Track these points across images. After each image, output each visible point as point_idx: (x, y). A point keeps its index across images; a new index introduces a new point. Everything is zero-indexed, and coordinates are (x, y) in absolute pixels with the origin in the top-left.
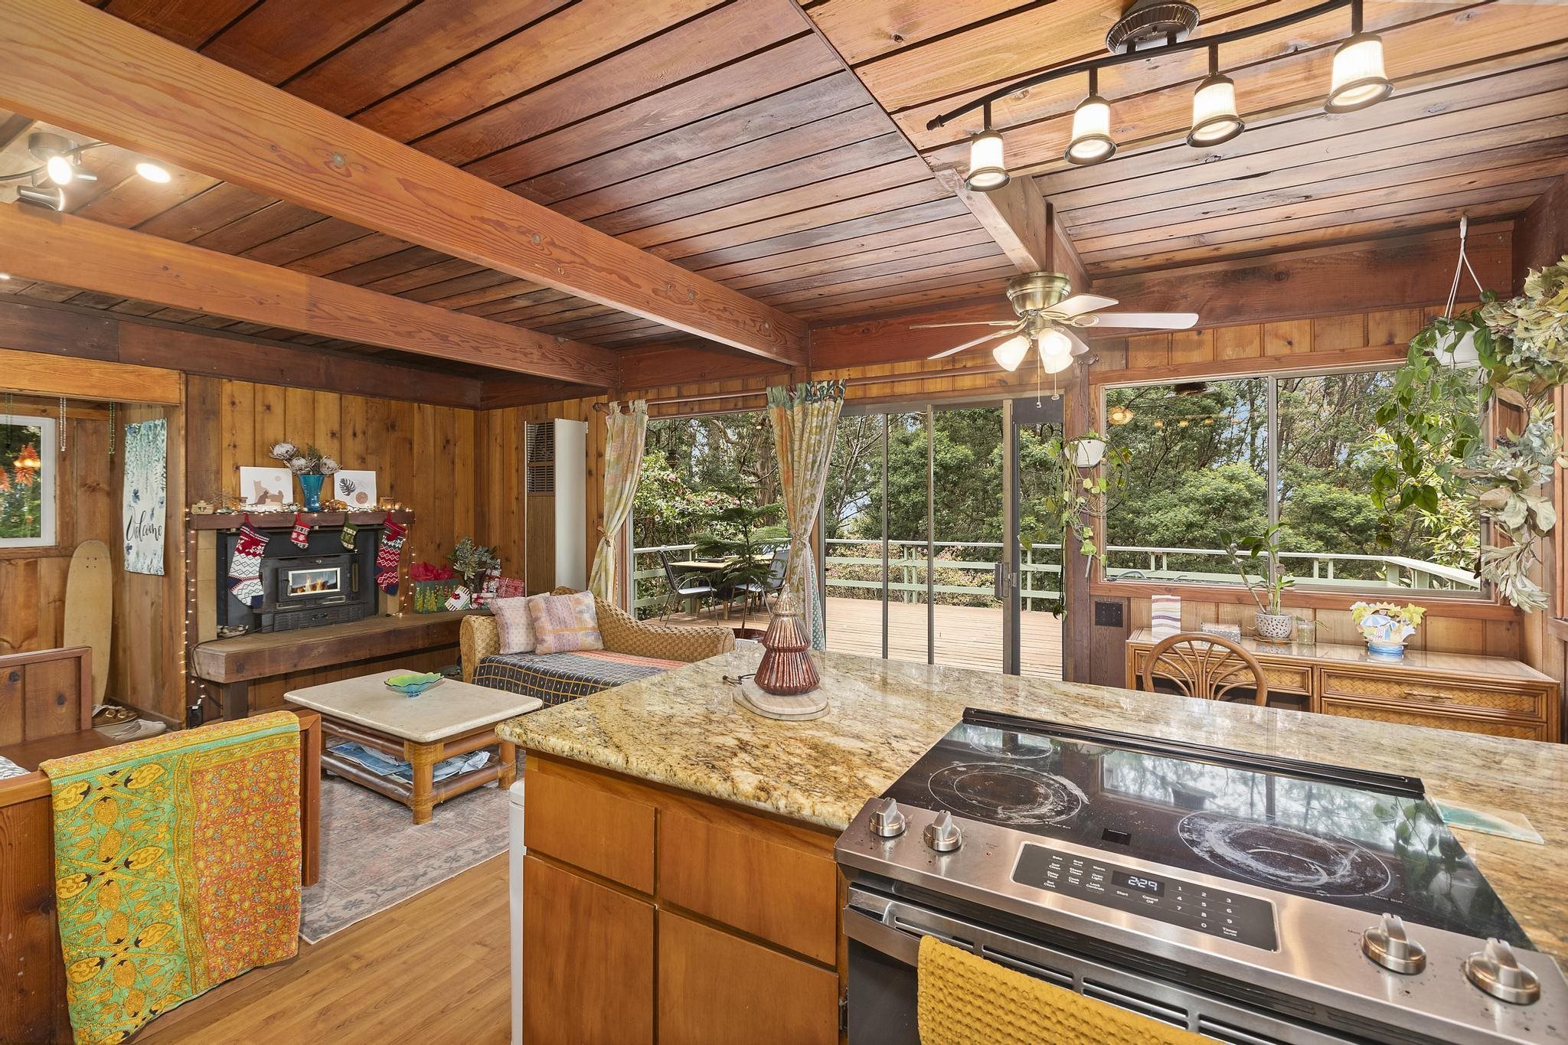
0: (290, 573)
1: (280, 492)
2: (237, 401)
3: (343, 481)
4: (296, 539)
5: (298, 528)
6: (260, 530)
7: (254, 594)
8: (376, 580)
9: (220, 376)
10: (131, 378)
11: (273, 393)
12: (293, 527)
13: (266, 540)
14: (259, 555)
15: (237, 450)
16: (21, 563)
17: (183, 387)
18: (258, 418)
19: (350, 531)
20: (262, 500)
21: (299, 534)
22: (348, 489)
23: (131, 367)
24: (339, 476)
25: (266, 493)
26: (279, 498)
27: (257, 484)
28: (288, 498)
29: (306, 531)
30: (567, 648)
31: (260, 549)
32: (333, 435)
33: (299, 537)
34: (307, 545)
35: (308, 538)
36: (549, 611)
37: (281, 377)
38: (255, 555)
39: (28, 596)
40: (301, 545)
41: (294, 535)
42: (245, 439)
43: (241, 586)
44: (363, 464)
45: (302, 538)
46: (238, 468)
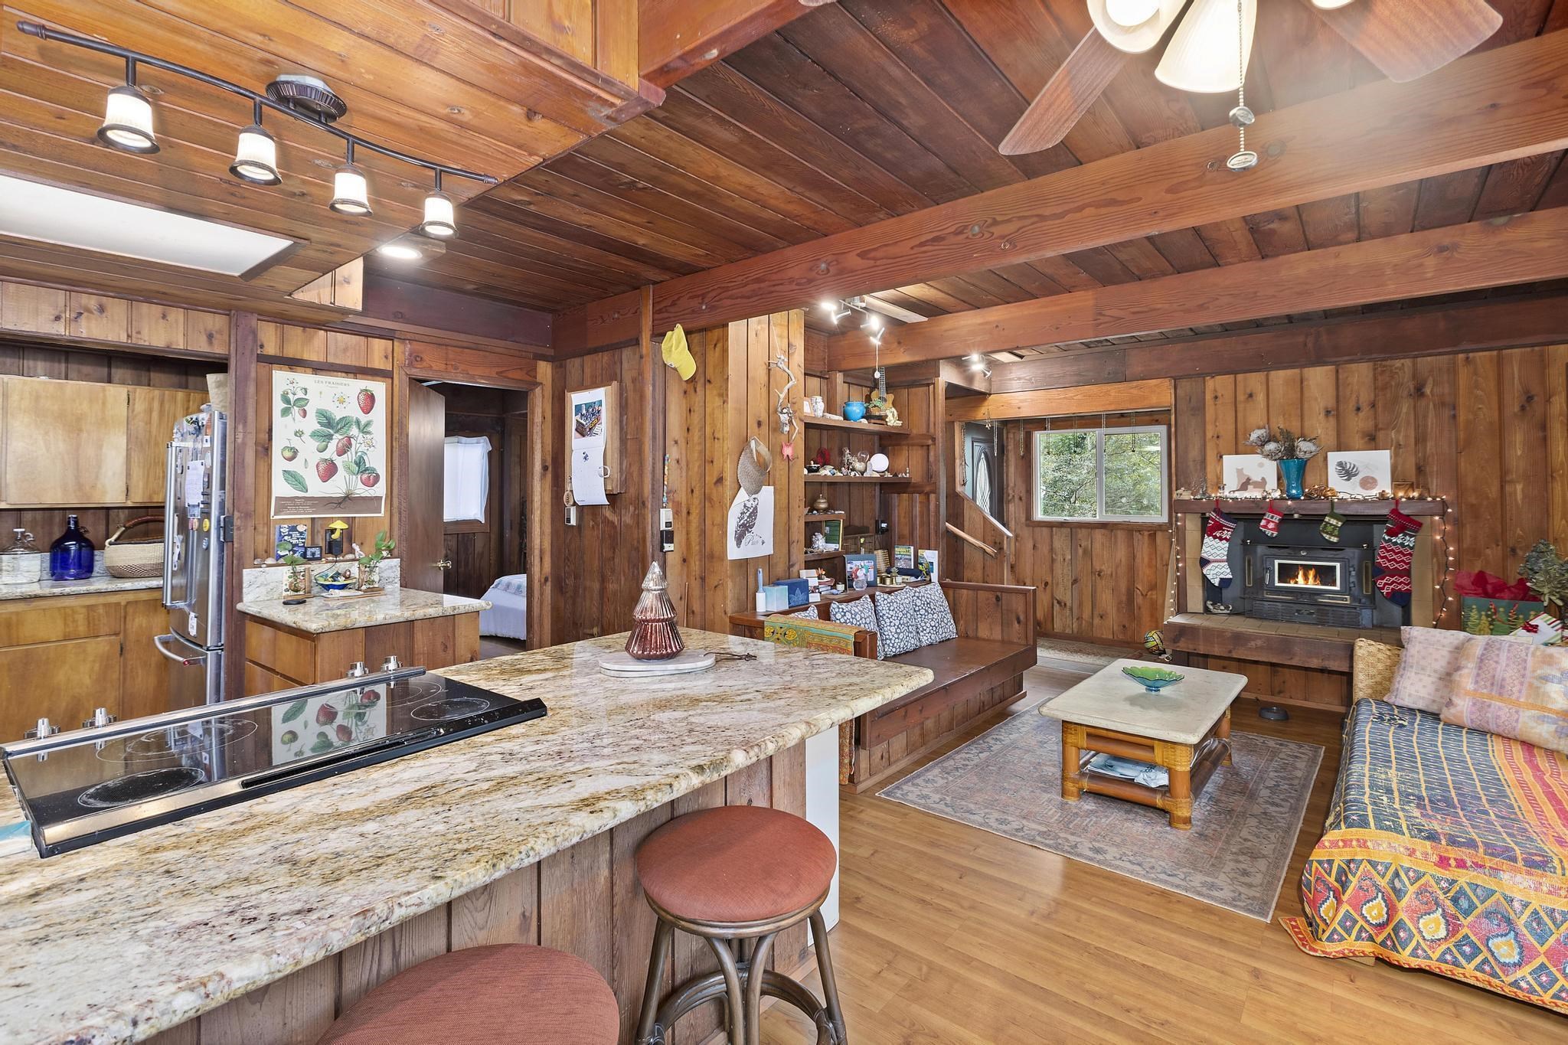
0: (1277, 562)
1: (1263, 479)
2: (1219, 395)
3: (1340, 464)
4: (1265, 527)
5: (1268, 516)
6: (1229, 516)
7: (1222, 576)
8: (1375, 583)
9: (1202, 375)
10: (1135, 392)
11: (1254, 381)
12: (1264, 515)
13: (1233, 525)
14: (1226, 539)
15: (1221, 440)
16: (1146, 533)
17: (1173, 391)
18: (1240, 407)
19: (1333, 522)
20: (1244, 487)
21: (1268, 522)
22: (1348, 473)
23: (1135, 383)
24: (1334, 458)
25: (1249, 479)
26: (1262, 484)
27: (1240, 472)
28: (1272, 484)
29: (1277, 518)
30: (1492, 727)
31: (1227, 534)
32: (1328, 413)
33: (1269, 526)
34: (1275, 534)
35: (1278, 527)
36: (1482, 660)
37: (1261, 363)
38: (1221, 539)
39: (1150, 559)
40: (1269, 533)
41: (1263, 523)
42: (1227, 429)
43: (1209, 567)
44: (1372, 441)
45: (1271, 526)
46: (1221, 457)
